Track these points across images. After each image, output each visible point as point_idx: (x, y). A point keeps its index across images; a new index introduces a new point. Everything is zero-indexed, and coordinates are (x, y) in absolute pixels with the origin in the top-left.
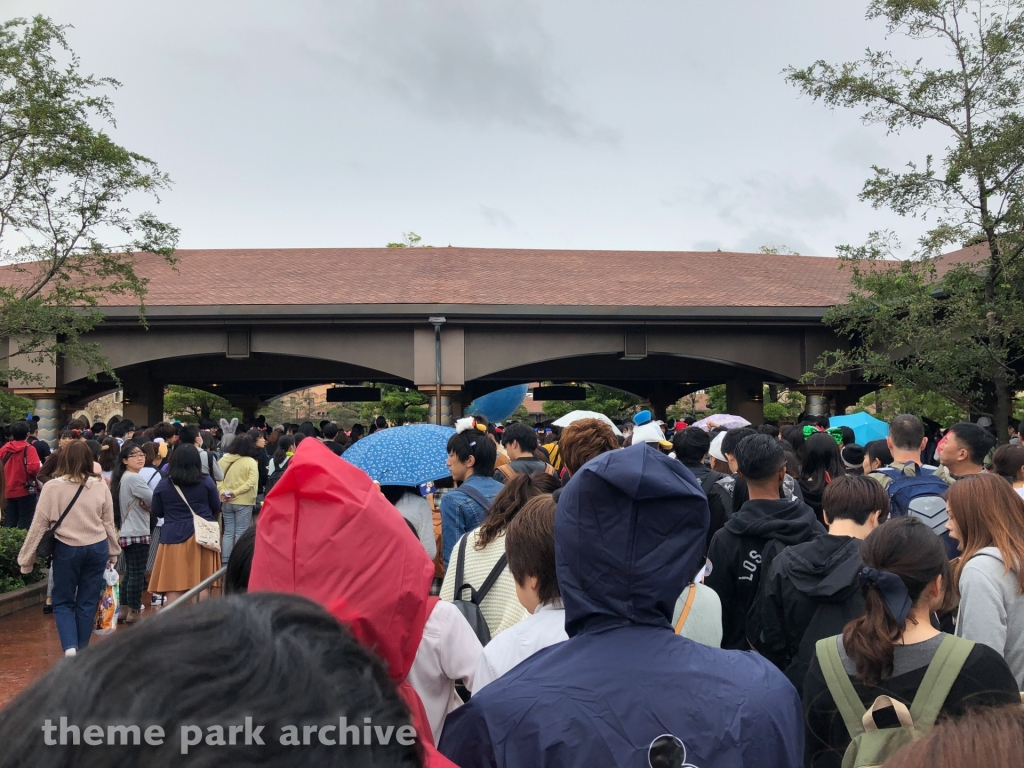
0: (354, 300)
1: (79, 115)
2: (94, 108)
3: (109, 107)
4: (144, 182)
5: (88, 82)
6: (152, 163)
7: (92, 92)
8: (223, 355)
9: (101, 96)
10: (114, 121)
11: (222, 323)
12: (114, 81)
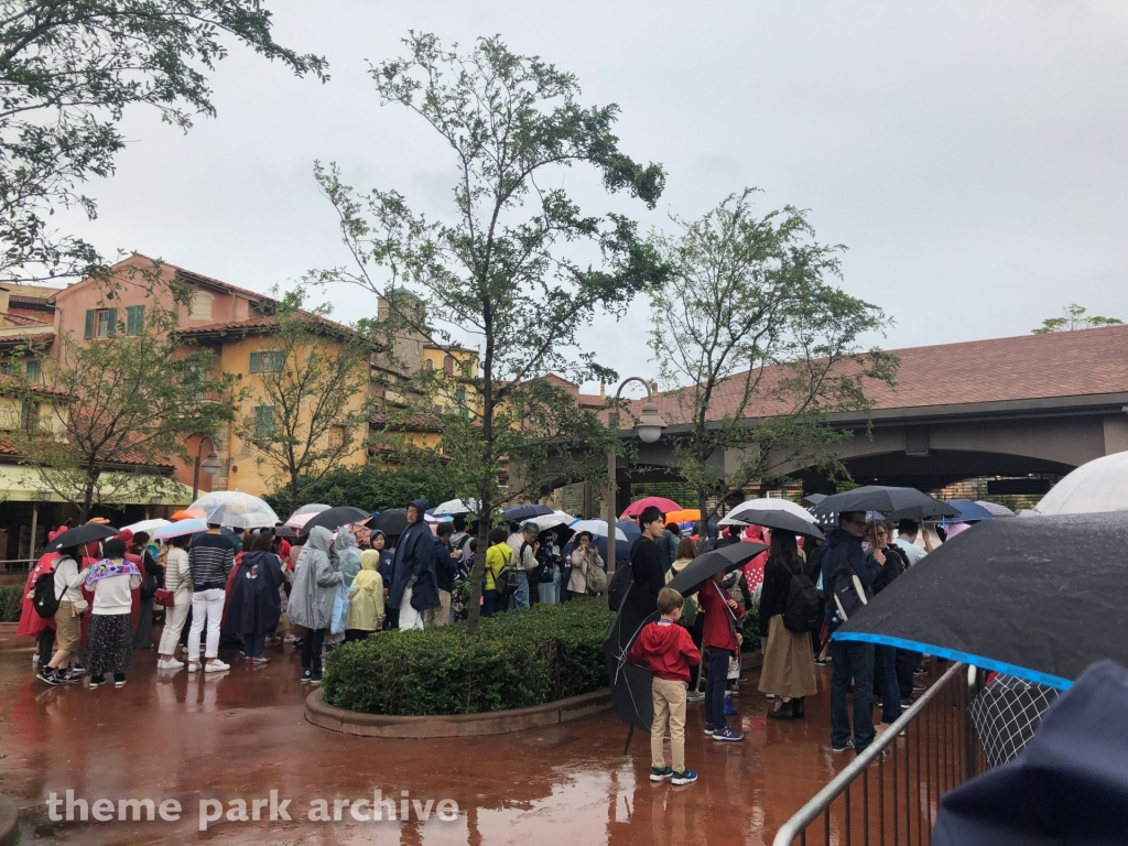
0: (1033, 394)
1: (817, 275)
2: (828, 268)
3: (838, 265)
4: (872, 322)
5: (824, 250)
6: (878, 308)
7: (827, 257)
8: (904, 452)
9: (833, 258)
10: (842, 275)
11: (903, 424)
12: (843, 246)
